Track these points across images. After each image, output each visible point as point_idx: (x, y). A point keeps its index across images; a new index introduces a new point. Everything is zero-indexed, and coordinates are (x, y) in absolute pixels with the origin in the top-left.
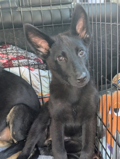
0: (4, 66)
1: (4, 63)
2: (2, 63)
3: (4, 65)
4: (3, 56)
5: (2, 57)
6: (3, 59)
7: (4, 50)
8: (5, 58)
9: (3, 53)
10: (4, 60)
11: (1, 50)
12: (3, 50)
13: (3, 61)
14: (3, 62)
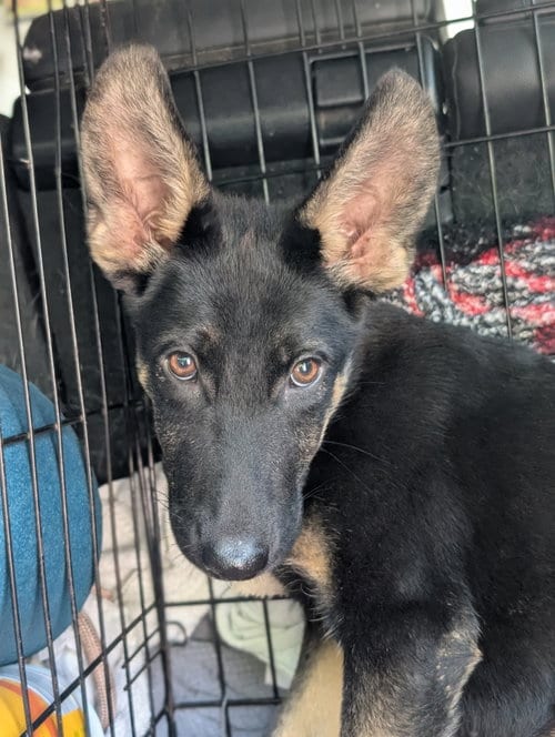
0: (542, 344)
1: (545, 326)
2: (529, 325)
3: (541, 336)
4: (536, 286)
5: (531, 294)
6: (539, 303)
7: (548, 247)
8: (549, 298)
9: (538, 264)
10: (545, 306)
11: (528, 248)
12: (538, 249)
13: (541, 315)
14: (538, 323)
